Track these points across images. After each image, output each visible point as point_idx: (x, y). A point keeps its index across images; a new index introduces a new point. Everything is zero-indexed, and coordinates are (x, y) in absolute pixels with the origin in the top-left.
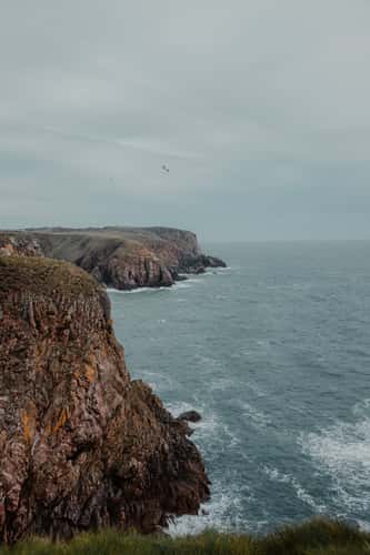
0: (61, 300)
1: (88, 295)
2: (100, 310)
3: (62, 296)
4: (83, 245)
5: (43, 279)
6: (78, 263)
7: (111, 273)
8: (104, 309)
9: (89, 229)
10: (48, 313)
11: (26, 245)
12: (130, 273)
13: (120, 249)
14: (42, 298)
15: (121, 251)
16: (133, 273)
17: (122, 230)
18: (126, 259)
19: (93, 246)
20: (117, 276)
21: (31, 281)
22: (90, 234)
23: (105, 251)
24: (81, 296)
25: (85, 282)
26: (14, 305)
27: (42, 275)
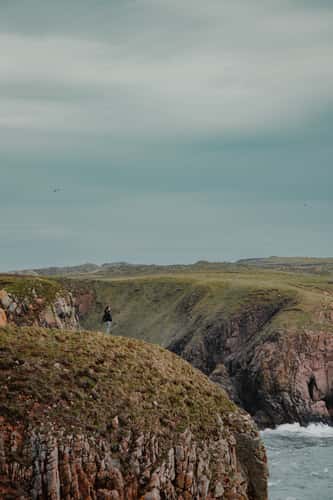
0: (133, 446)
1: (206, 433)
2: (239, 477)
3: (135, 435)
4: (185, 308)
5: (86, 387)
6: (177, 348)
7: (259, 383)
8: (249, 474)
9: (202, 266)
10: (99, 484)
11: (40, 308)
12: (312, 383)
13: (282, 318)
14: (83, 441)
15: (286, 324)
16: (321, 383)
17: (289, 266)
18: (302, 343)
19: (210, 310)
20: (276, 390)
21: (55, 392)
22: (202, 279)
23: (243, 323)
24: (188, 435)
25: (197, 398)
26: (11, 459)
27: (84, 377)
